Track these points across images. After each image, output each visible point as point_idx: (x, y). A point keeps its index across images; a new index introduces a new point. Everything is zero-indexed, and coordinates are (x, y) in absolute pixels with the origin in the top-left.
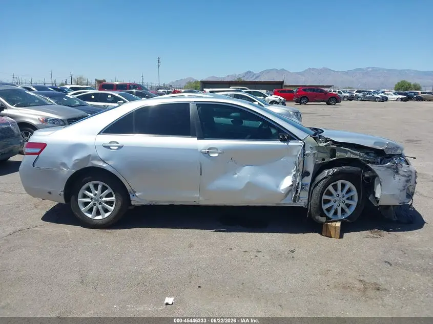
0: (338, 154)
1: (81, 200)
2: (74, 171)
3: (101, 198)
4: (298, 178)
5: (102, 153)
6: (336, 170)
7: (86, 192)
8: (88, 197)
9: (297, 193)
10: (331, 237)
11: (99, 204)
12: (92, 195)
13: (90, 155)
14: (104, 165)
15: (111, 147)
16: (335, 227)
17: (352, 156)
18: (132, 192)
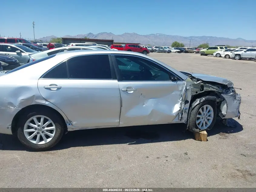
0: (205, 89)
1: (26, 131)
2: (20, 109)
3: (44, 128)
4: (183, 105)
5: (44, 94)
6: (204, 99)
7: (31, 124)
8: (32, 128)
9: (182, 115)
10: (201, 141)
11: (42, 133)
12: (36, 126)
13: (34, 96)
14: (47, 103)
15: (52, 89)
16: (204, 134)
17: (212, 89)
18: (68, 122)
